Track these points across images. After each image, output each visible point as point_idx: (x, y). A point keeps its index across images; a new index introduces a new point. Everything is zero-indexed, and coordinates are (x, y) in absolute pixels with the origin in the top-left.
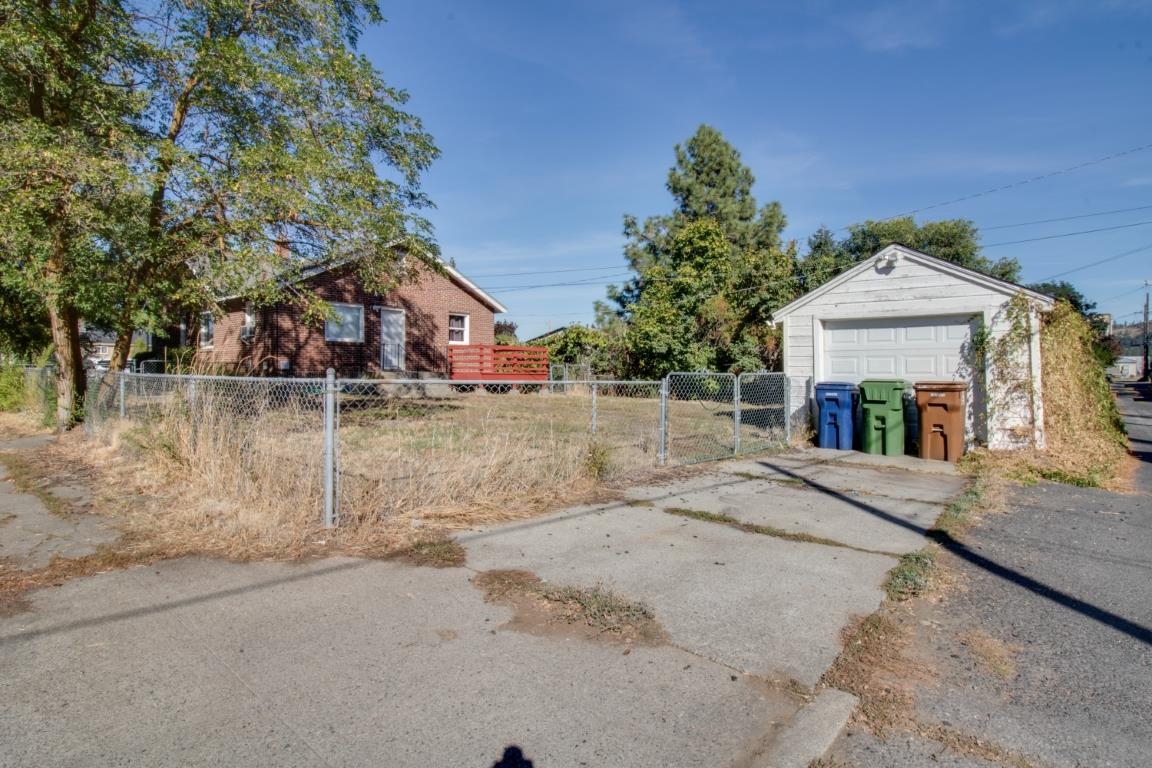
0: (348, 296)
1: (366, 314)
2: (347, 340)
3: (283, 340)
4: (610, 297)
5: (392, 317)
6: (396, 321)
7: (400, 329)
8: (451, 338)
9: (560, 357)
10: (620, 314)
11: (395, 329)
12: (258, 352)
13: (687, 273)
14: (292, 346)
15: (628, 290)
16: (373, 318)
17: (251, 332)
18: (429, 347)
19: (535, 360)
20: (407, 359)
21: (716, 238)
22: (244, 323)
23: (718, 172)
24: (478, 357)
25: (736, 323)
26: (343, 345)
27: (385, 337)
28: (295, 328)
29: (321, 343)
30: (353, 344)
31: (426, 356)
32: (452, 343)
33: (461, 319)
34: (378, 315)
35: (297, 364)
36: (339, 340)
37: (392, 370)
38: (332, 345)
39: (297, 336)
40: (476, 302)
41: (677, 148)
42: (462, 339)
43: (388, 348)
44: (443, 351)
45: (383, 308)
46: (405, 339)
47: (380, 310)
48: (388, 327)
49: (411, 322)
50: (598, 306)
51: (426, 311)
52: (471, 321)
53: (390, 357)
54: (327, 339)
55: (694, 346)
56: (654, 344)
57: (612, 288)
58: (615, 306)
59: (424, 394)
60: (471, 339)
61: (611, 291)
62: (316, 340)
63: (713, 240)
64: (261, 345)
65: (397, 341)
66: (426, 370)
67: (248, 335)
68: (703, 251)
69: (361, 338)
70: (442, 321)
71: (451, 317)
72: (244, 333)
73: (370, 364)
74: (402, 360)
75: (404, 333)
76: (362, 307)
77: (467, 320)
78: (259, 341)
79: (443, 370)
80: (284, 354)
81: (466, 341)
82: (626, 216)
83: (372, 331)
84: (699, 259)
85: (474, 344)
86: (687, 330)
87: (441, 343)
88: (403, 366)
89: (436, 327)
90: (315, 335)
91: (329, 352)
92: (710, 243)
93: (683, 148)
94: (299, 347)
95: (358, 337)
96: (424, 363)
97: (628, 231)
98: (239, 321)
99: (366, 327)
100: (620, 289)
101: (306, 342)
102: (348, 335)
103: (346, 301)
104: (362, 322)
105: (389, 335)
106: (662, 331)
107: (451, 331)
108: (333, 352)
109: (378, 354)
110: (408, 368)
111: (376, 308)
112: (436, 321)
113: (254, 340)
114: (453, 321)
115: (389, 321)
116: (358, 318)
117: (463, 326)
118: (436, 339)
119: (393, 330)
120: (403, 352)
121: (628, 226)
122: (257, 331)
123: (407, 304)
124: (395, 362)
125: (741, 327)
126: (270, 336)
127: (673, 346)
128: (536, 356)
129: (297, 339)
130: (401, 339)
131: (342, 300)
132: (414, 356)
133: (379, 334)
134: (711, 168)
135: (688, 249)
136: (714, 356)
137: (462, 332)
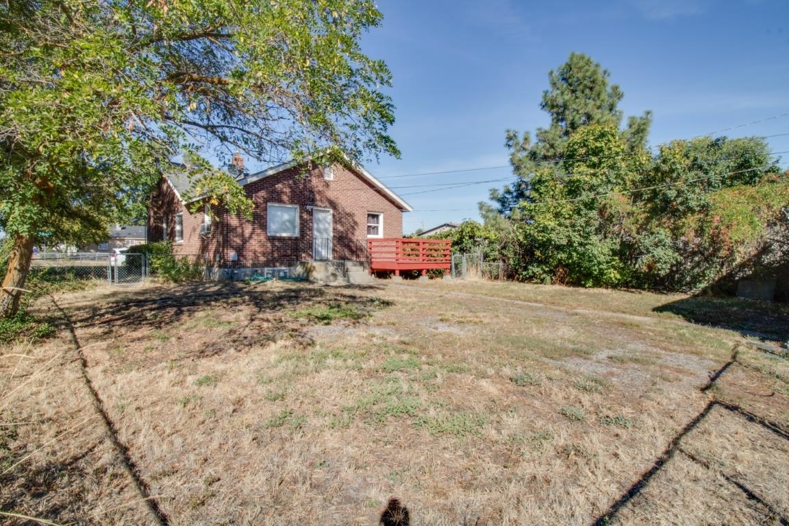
0: (285, 198)
1: (301, 213)
2: (284, 235)
3: (231, 235)
4: (492, 199)
5: (320, 216)
6: (325, 219)
7: (327, 225)
8: (369, 233)
9: (456, 247)
10: (501, 212)
11: (324, 226)
12: (213, 247)
13: (581, 172)
14: (238, 241)
15: (509, 192)
16: (305, 216)
17: (208, 229)
18: (351, 241)
19: (436, 250)
20: (334, 250)
21: (611, 139)
22: (203, 222)
23: (591, 89)
24: (394, 249)
25: (643, 216)
26: (281, 239)
27: (316, 233)
28: (241, 225)
29: (262, 238)
30: (290, 239)
31: (348, 247)
32: (370, 236)
33: (377, 216)
34: (311, 213)
35: (243, 256)
36: (278, 235)
37: (321, 260)
38: (272, 239)
39: (243, 231)
40: (388, 202)
41: (551, 73)
42: (377, 234)
43: (318, 241)
44: (364, 244)
45: (315, 208)
46: (332, 234)
47: (312, 209)
48: (318, 224)
49: (336, 220)
50: (481, 206)
51: (348, 210)
52: (384, 218)
53: (320, 249)
54: (269, 234)
55: (594, 239)
56: (553, 236)
57: (494, 191)
58: (497, 205)
59: (348, 281)
60: (384, 234)
61: (492, 194)
62: (258, 235)
63: (609, 141)
64: (215, 240)
65: (325, 236)
66: (349, 260)
67: (206, 231)
68: (597, 151)
69: (297, 234)
70: (361, 218)
71: (369, 215)
72: (203, 229)
73: (303, 255)
74: (330, 251)
75: (331, 229)
76: (297, 206)
77: (381, 218)
78: (213, 237)
79: (363, 259)
80: (232, 247)
81: (381, 235)
82: (508, 131)
83: (305, 226)
84: (595, 159)
85: (387, 237)
86: (588, 224)
87: (360, 236)
88: (330, 257)
89: (356, 223)
90: (259, 231)
91: (269, 245)
92: (606, 144)
93: (556, 74)
94: (245, 241)
95: (294, 233)
96: (347, 253)
97: (511, 143)
98: (200, 221)
99: (301, 224)
100: (501, 192)
101: (250, 237)
102: (285, 231)
103: (284, 203)
104: (298, 221)
105: (319, 231)
106: (560, 225)
107: (369, 227)
108: (273, 245)
109: (310, 246)
110: (334, 258)
111: (309, 207)
112: (356, 219)
113: (210, 235)
114: (370, 218)
115: (319, 220)
116: (295, 216)
117: (378, 223)
118: (357, 233)
119: (321, 226)
120: (331, 245)
121: (510, 139)
122: (213, 228)
123: (333, 205)
124: (324, 253)
125: (648, 220)
126: (222, 233)
127: (573, 239)
128: (436, 247)
129: (243, 235)
130: (328, 234)
131: (280, 201)
132: (338, 248)
133: (311, 230)
134: (586, 86)
135: (583, 151)
136: (618, 247)
137: (377, 227)
